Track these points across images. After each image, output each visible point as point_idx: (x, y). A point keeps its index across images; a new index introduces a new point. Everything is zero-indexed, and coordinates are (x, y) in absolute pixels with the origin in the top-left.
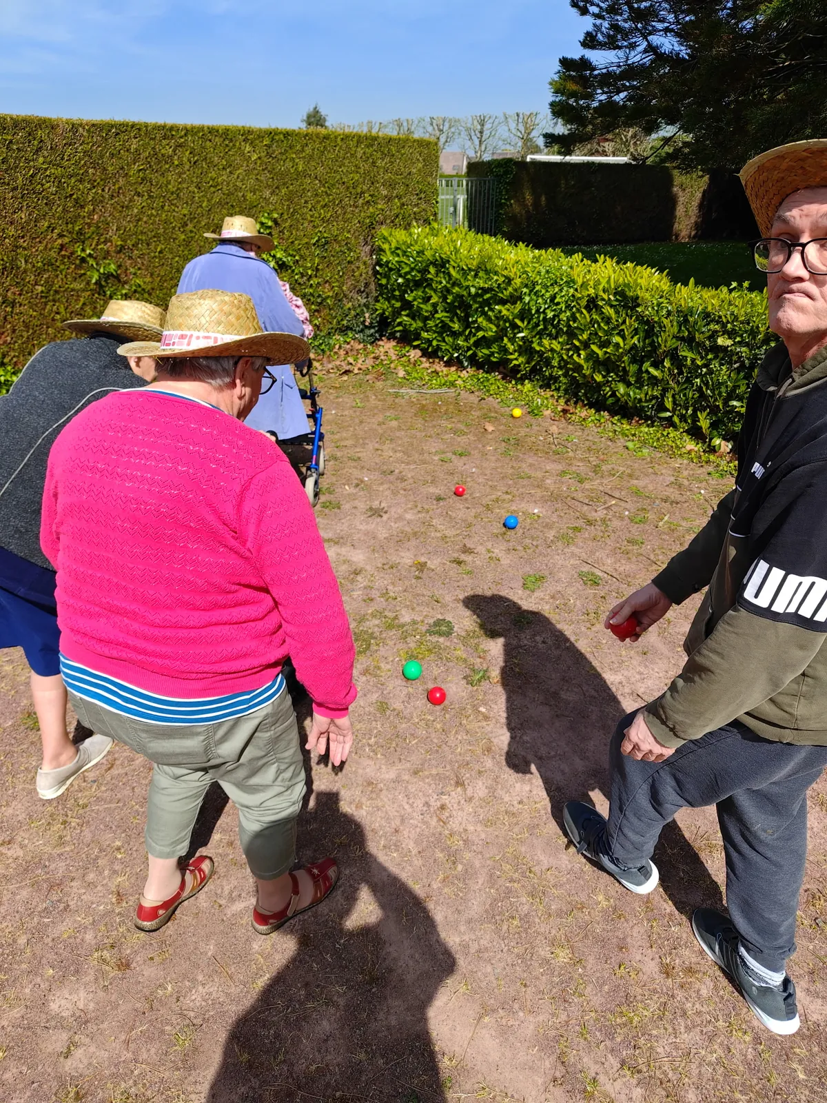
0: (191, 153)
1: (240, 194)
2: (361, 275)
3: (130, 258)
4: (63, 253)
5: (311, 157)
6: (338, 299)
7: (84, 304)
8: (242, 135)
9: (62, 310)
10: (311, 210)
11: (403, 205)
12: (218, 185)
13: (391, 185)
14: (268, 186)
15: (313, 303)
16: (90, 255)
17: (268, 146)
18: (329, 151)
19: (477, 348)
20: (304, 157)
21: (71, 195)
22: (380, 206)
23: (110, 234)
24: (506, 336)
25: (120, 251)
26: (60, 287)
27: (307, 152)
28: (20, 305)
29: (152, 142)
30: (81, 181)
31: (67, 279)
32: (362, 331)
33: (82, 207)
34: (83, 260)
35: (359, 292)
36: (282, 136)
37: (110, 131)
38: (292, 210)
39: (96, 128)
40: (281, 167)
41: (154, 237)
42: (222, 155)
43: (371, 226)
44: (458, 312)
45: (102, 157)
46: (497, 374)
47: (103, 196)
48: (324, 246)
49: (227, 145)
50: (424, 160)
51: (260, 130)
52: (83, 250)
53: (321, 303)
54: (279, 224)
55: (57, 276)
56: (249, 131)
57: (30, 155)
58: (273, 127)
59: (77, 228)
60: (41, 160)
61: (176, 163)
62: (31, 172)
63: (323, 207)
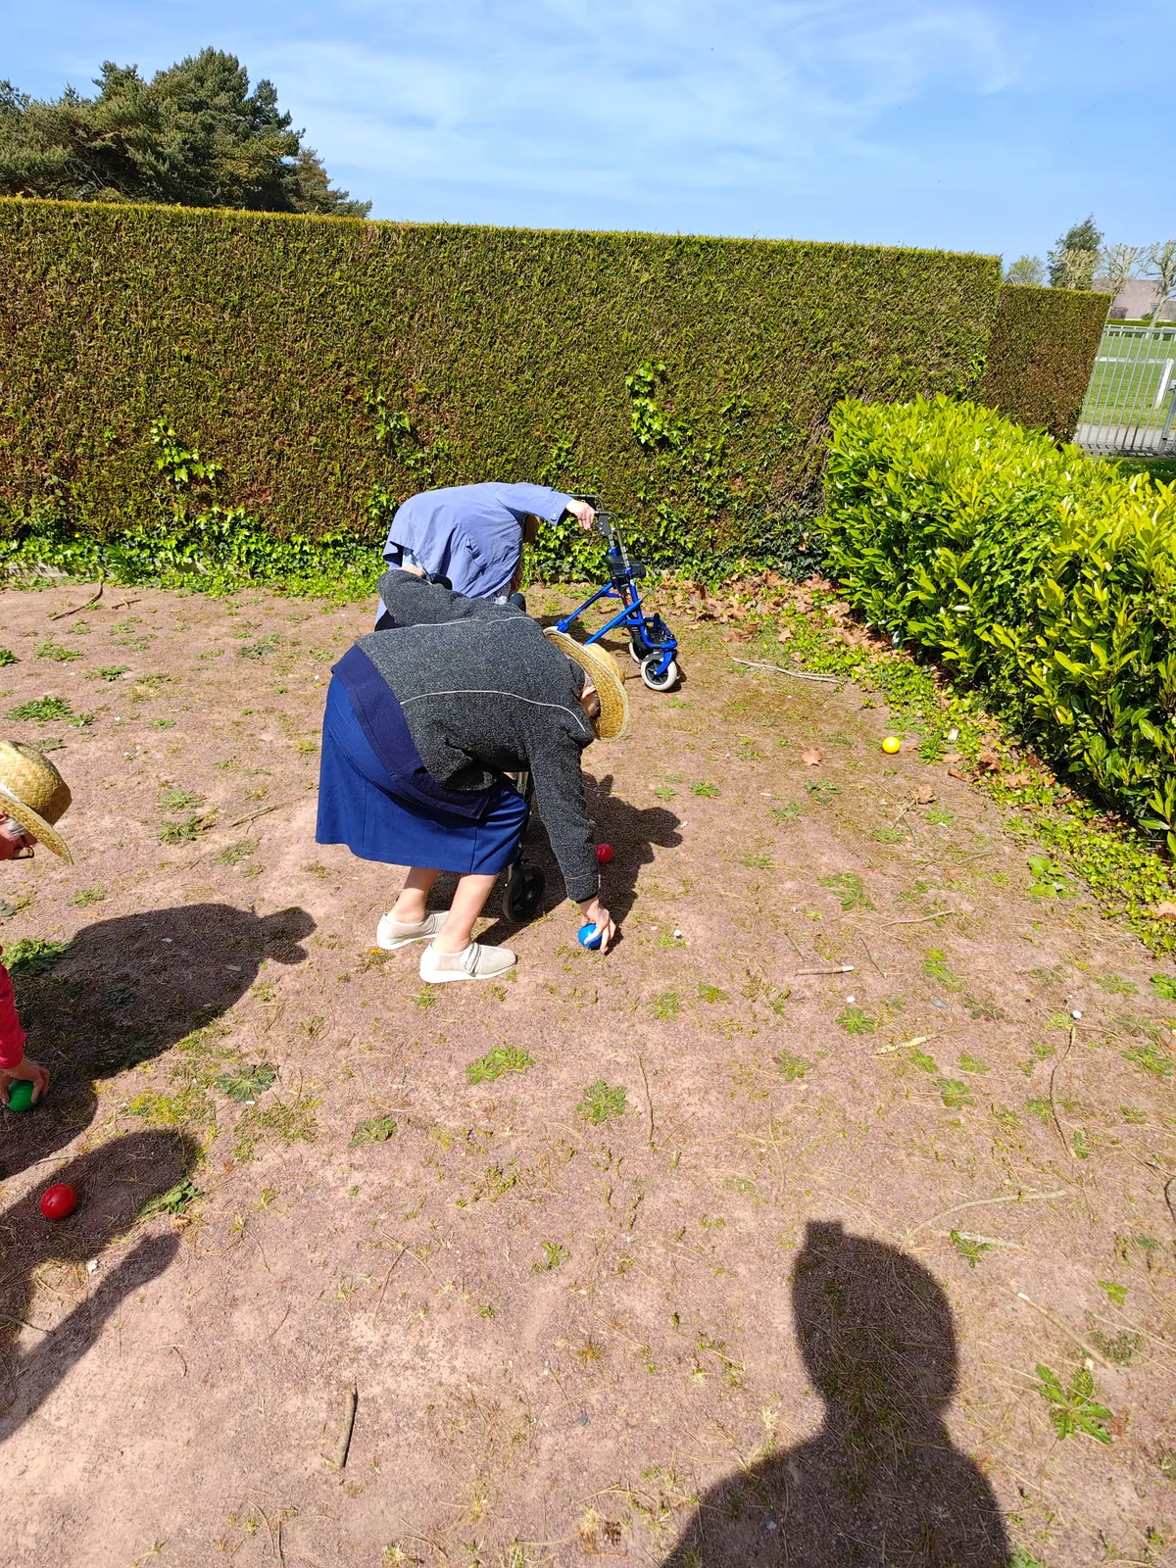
0: (545, 270)
1: (612, 333)
2: (805, 470)
3: (436, 411)
4: (349, 397)
5: (742, 281)
6: (757, 503)
7: (367, 466)
8: (632, 246)
9: (337, 470)
10: (727, 363)
11: (909, 363)
12: (579, 317)
13: (891, 331)
14: (659, 323)
15: (708, 505)
16: (382, 403)
17: (672, 263)
18: (779, 272)
19: (910, 617)
20: (732, 281)
21: (368, 323)
22: (858, 363)
23: (413, 377)
24: (946, 607)
25: (423, 401)
26: (339, 441)
27: (737, 273)
28: (288, 459)
29: (491, 254)
30: (385, 304)
31: (349, 431)
32: (791, 559)
33: (381, 339)
34: (373, 409)
35: (798, 497)
36: (696, 248)
37: (433, 238)
38: (694, 360)
39: (414, 233)
40: (685, 295)
41: (473, 385)
42: (593, 274)
43: (838, 395)
44: (896, 550)
45: (417, 272)
46: (935, 668)
47: (409, 325)
48: (740, 419)
49: (603, 260)
50: (966, 291)
51: (663, 238)
52: (375, 395)
53: (720, 507)
54: (668, 381)
55: (337, 426)
56: (644, 240)
57: (323, 269)
58: (684, 234)
59: (370, 367)
60: (337, 275)
61: (520, 283)
62: (322, 290)
63: (750, 359)
